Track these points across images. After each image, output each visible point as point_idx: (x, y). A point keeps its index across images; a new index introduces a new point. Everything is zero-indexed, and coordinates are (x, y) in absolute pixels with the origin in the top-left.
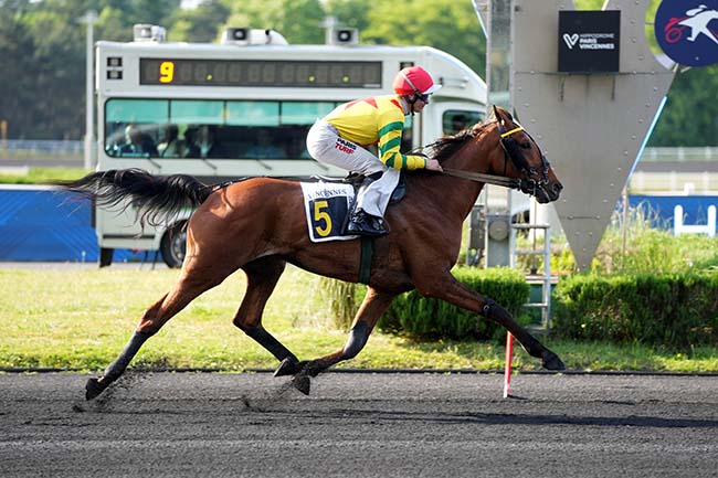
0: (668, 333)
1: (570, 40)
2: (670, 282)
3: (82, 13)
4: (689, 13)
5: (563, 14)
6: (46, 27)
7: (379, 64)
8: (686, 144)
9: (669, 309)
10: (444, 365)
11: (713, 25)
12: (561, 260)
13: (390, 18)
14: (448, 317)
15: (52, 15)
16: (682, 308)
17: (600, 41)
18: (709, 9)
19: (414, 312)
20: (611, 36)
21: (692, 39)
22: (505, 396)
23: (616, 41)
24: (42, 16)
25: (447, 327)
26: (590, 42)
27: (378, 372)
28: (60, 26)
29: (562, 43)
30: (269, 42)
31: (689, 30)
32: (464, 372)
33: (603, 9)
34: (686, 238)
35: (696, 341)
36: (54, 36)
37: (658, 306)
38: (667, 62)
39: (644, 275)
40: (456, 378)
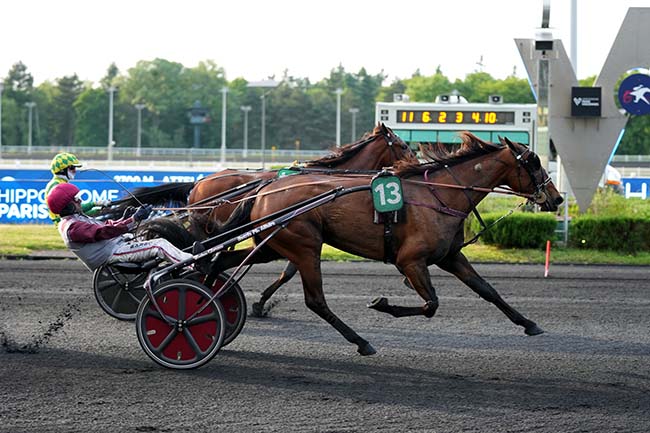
0: (624, 245)
1: (577, 101)
2: (626, 220)
3: (334, 89)
4: (635, 89)
5: (574, 89)
6: (317, 96)
7: (513, 113)
8: (629, 154)
9: (626, 233)
10: (515, 260)
11: (646, 95)
12: (572, 209)
13: (484, 91)
14: (518, 237)
15: (321, 90)
16: (631, 233)
17: (592, 102)
18: (645, 86)
19: (500, 234)
20: (597, 99)
21: (636, 101)
22: (546, 275)
23: (599, 102)
24: (316, 91)
25: (516, 242)
26: (587, 102)
27: (484, 263)
28: (325, 95)
29: (573, 103)
30: (459, 102)
31: (634, 97)
32: (525, 264)
33: (594, 86)
34: (632, 199)
35: (638, 249)
36: (320, 100)
37: (620, 232)
38: (623, 111)
39: (614, 217)
40: (521, 267)
